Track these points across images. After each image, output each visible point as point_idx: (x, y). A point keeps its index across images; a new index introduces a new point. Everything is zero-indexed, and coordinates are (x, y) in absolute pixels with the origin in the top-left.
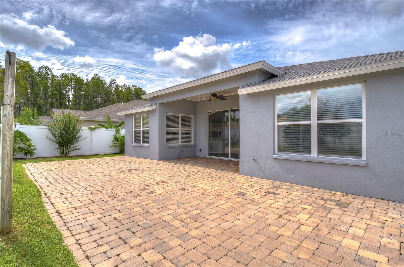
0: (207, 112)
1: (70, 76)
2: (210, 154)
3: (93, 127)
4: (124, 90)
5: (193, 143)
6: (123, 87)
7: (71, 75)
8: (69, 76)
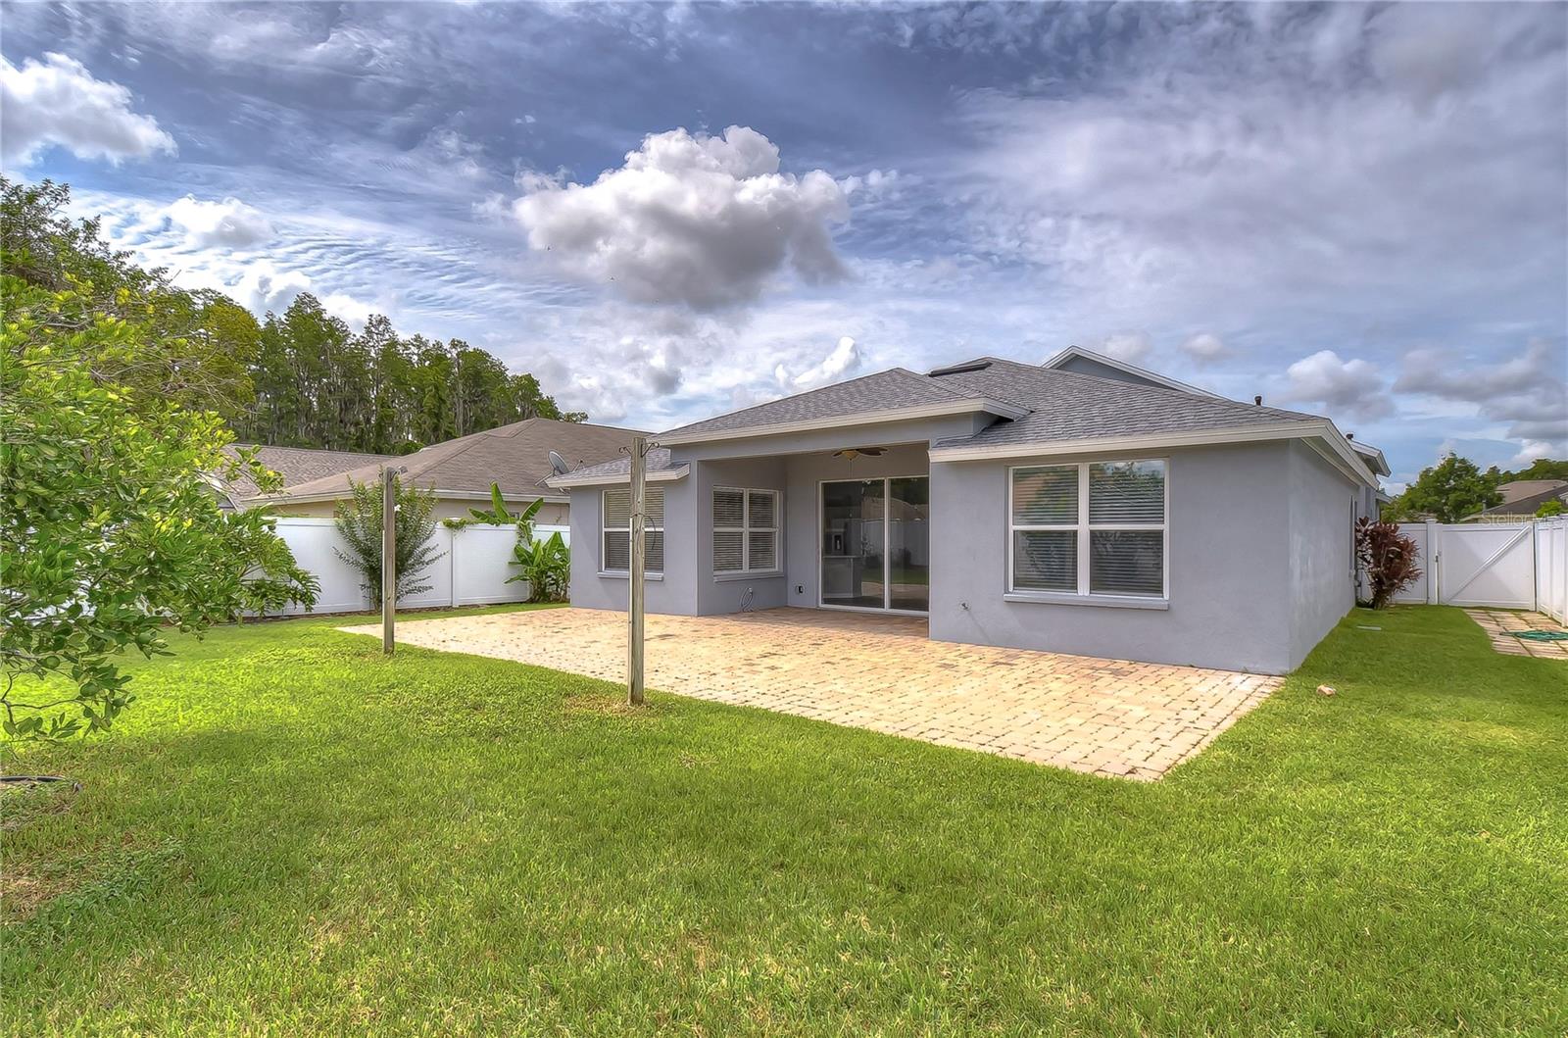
0: (821, 482)
1: (200, 302)
2: (826, 601)
3: (456, 519)
4: (416, 357)
5: (777, 568)
6: (413, 348)
7: (207, 297)
8: (196, 300)
